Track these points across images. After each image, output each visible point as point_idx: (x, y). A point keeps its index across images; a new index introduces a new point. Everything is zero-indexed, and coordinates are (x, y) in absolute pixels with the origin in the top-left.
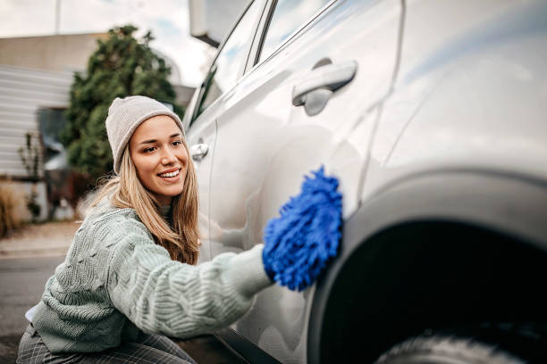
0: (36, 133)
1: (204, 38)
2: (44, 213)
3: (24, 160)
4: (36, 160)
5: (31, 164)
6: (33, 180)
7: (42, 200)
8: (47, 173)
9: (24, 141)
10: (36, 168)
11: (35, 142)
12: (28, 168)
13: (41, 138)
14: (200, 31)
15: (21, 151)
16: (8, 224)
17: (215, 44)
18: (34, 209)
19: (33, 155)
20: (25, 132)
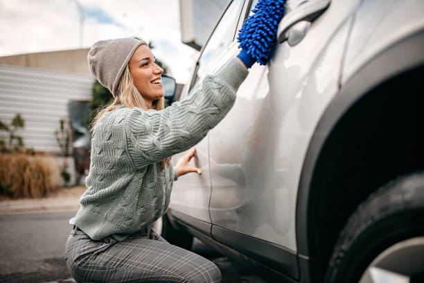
0: (67, 120)
1: (193, 44)
2: (73, 180)
3: (58, 139)
4: (68, 140)
5: (63, 143)
6: (66, 155)
7: (71, 170)
8: (75, 150)
9: (58, 126)
10: (67, 146)
11: (66, 126)
12: (61, 146)
13: (71, 123)
14: (189, 39)
15: (56, 133)
16: (47, 186)
17: (198, 48)
18: (66, 176)
19: (65, 136)
20: (58, 119)
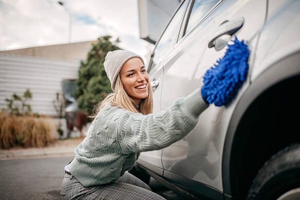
0: (61, 92)
1: (148, 39)
2: (65, 134)
3: (55, 106)
4: (61, 107)
5: (59, 108)
6: (61, 117)
7: (64, 128)
8: (67, 114)
9: (55, 97)
10: (61, 111)
11: (61, 97)
12: (57, 111)
13: (64, 95)
14: (145, 36)
15: (54, 102)
16: (48, 139)
17: (154, 42)
18: (61, 132)
19: (60, 104)
20: (55, 92)
